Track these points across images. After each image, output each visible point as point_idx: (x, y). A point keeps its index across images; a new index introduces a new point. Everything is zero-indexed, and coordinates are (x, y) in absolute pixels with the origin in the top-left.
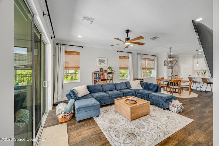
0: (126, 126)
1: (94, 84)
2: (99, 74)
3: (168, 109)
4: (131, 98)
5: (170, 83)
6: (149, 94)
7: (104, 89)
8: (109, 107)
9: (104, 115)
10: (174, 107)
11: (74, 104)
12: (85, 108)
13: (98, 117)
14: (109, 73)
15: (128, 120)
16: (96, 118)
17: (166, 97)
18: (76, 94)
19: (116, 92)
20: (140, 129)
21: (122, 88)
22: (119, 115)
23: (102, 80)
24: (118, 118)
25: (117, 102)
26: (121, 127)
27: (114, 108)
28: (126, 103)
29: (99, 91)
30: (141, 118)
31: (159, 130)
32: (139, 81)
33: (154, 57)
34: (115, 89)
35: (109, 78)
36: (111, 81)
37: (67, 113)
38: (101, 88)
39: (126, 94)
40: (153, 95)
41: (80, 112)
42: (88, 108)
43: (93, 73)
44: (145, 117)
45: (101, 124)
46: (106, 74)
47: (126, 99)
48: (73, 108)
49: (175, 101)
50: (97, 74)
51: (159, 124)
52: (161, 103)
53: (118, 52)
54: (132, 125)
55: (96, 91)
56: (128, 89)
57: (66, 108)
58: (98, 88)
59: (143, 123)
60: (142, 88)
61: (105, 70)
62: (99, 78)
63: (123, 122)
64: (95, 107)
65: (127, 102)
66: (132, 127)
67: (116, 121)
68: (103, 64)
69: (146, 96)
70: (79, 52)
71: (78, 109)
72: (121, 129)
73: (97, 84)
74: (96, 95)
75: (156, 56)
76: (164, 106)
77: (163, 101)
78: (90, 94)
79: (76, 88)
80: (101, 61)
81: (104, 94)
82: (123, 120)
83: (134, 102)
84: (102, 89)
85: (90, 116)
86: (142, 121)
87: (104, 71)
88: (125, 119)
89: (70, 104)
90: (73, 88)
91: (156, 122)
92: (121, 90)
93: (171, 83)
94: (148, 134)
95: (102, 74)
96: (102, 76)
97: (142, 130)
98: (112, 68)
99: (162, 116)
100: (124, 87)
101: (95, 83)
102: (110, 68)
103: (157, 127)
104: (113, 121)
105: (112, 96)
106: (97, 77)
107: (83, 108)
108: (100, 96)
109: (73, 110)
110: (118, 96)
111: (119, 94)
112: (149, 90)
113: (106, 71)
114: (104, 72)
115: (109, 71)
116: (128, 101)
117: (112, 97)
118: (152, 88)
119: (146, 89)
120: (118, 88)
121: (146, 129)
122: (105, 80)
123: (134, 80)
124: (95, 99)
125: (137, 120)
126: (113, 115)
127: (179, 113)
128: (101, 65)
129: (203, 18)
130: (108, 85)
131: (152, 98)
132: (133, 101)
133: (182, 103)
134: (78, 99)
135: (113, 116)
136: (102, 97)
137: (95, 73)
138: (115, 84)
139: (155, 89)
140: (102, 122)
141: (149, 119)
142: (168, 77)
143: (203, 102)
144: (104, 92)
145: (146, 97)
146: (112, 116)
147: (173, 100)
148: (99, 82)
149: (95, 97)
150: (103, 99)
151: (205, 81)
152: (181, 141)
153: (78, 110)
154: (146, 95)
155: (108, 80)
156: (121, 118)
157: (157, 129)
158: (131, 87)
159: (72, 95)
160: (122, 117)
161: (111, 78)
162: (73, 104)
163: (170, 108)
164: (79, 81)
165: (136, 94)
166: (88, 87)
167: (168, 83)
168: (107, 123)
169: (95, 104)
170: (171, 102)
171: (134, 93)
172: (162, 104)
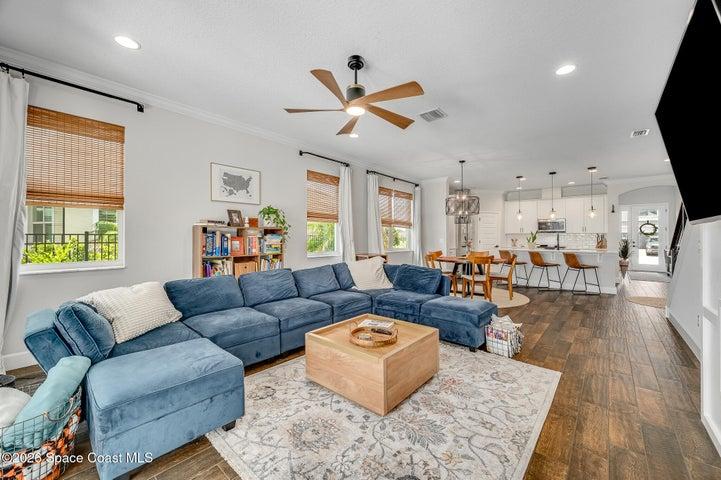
0: (373, 446)
1: (199, 276)
2: (223, 235)
3: (484, 348)
4: (367, 322)
5: (460, 267)
6: (421, 302)
7: (251, 295)
8: (279, 370)
9: (263, 413)
10: (501, 338)
11: (84, 383)
12: (161, 395)
13: (229, 427)
14: (267, 232)
15: (373, 417)
16: (224, 433)
17: (477, 309)
18: (101, 328)
19: (302, 303)
20: (431, 446)
21: (322, 289)
22: (327, 401)
23: (237, 260)
24: (328, 413)
25: (315, 344)
26: (351, 454)
27: (302, 371)
28: (358, 345)
29: (227, 305)
30: (417, 397)
31: (494, 433)
32: (379, 261)
33: (412, 188)
34: (296, 293)
35: (269, 252)
36: (277, 264)
37: (28, 445)
38: (236, 291)
39: (341, 307)
40: (436, 305)
41: (122, 426)
42: (175, 396)
43: (194, 228)
44: (427, 388)
45: (256, 463)
46: (253, 234)
47: (354, 327)
48: (75, 405)
49: (501, 320)
50: (214, 233)
51: (481, 408)
52: (463, 331)
53: (301, 153)
54: (395, 435)
55: (212, 307)
56: (346, 289)
57: (20, 419)
58: (224, 292)
59: (431, 416)
60: (391, 286)
61: (250, 220)
62: (224, 250)
63: (353, 431)
64: (218, 383)
65: (361, 342)
66: (397, 445)
67: (325, 434)
68: (240, 196)
69: (411, 312)
70: (121, 130)
71: (108, 412)
72: (355, 467)
73: (215, 275)
74: (217, 321)
75: (417, 185)
76: (472, 340)
77: (469, 323)
78: (181, 320)
79: (99, 297)
80: (236, 183)
81: (254, 315)
82: (350, 417)
83: (387, 338)
84: (240, 294)
85: (191, 433)
86: (424, 411)
87: (247, 221)
88: (359, 414)
89: (56, 387)
90: (83, 299)
91: (471, 403)
92: (322, 296)
93: (464, 265)
94: (466, 464)
95: (240, 234)
96: (236, 243)
97: (441, 450)
98: (281, 214)
99: (477, 376)
100: (329, 282)
101: (205, 273)
102: (269, 211)
103: (484, 424)
104: (308, 436)
105: (287, 320)
106: (218, 244)
107: (143, 398)
108: (237, 324)
109: (76, 419)
110: (316, 321)
111: (318, 312)
112: (416, 288)
113: (253, 223)
114: (247, 225)
115: (268, 224)
116: (361, 335)
117: (291, 325)
118: (423, 281)
119: (404, 289)
120: (310, 286)
121: (450, 438)
122: (251, 258)
123: (357, 259)
124: (214, 339)
125: (407, 408)
126: (305, 403)
127: (516, 356)
128: (232, 198)
129: (577, 66)
130: (267, 276)
131: (433, 315)
132: (380, 331)
133: (520, 325)
134: (112, 354)
135: (307, 408)
136: (245, 329)
137: (205, 230)
138: (294, 275)
139: (434, 286)
140: (255, 450)
141: (443, 395)
142: (449, 250)
143: (548, 316)
144: (253, 306)
145: (412, 315)
146: (297, 411)
147: (494, 316)
148: (226, 269)
149: (211, 332)
150: (250, 336)
151: (537, 259)
152: (574, 460)
153: (110, 420)
154: (412, 307)
155: (264, 257)
156: (340, 411)
157: (485, 432)
158: (354, 284)
159: (73, 336)
160: (343, 405)
161: (278, 252)
162: (74, 384)
163: (489, 344)
164: (120, 262)
165: (376, 304)
166: (173, 291)
167: (457, 265)
168: (282, 453)
169: (215, 370)
170: (490, 323)
171: (368, 303)
172: (468, 334)
